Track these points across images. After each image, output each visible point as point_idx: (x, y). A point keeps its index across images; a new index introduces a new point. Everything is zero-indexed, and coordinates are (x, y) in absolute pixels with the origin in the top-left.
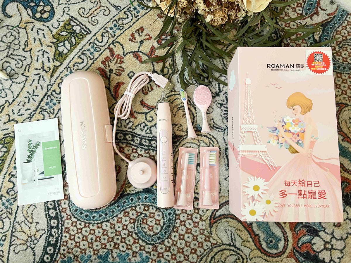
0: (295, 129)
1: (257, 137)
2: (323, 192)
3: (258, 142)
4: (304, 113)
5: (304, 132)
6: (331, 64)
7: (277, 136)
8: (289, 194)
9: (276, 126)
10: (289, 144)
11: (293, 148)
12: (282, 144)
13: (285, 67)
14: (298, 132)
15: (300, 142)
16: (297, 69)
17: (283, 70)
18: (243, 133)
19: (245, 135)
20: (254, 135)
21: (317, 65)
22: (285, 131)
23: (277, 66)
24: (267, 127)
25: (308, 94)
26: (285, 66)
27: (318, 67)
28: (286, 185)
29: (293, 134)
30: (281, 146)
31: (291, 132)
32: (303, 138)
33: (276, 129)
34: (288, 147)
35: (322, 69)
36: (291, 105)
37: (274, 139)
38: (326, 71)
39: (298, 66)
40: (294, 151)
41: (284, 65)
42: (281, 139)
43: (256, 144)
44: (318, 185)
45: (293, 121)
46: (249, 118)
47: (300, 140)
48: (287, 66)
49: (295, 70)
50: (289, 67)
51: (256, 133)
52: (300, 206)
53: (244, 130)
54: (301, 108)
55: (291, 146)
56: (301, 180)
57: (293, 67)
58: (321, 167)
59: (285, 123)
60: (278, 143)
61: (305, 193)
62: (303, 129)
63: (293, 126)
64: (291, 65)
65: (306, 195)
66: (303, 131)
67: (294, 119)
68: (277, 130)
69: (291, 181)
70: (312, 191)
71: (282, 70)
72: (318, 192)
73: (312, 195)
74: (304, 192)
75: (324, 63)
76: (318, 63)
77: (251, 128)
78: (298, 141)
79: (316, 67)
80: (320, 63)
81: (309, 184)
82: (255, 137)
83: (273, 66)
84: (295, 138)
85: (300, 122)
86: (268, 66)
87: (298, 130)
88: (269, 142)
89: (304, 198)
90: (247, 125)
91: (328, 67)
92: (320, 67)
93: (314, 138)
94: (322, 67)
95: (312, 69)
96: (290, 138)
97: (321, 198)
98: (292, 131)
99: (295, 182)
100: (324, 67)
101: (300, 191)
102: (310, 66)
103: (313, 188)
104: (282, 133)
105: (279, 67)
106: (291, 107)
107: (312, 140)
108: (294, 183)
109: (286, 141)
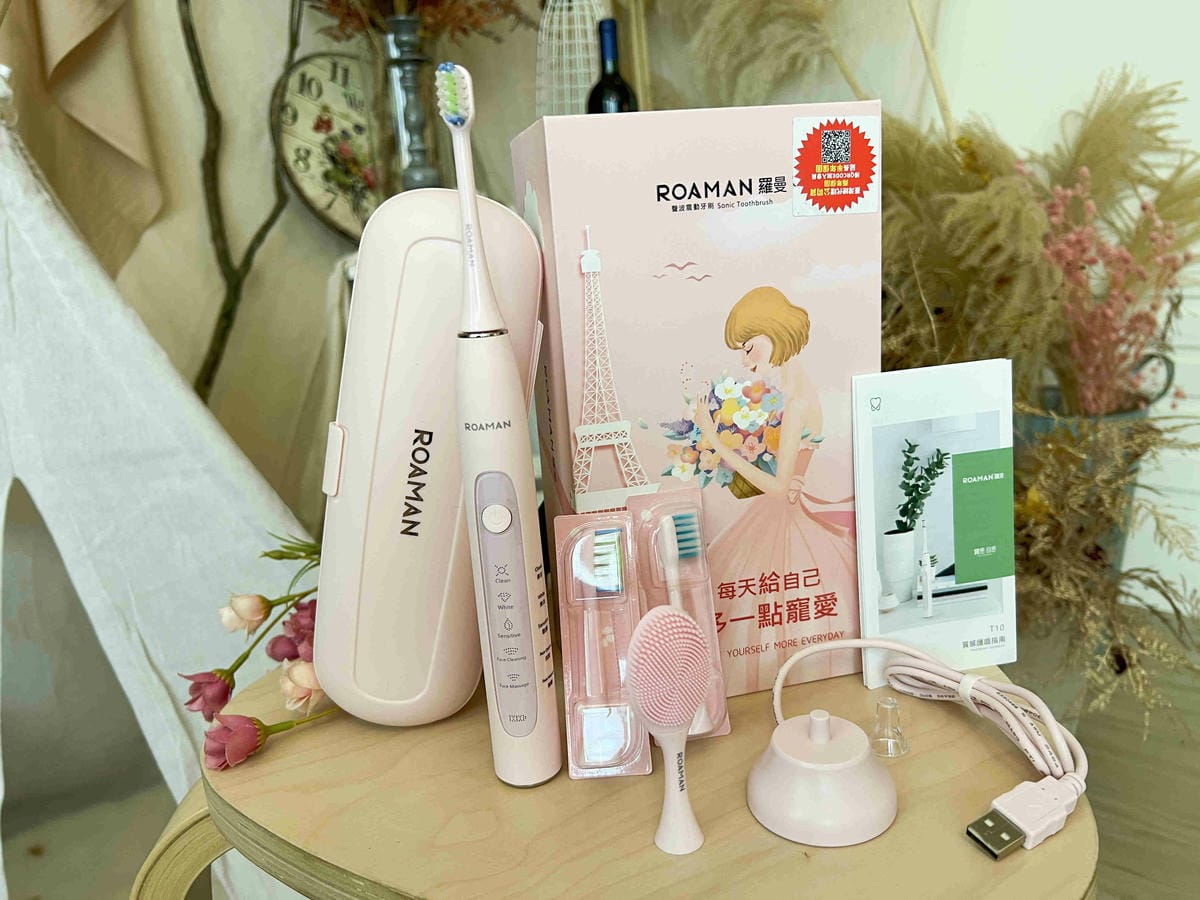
0: (749, 417)
1: (629, 461)
2: (829, 597)
3: (633, 479)
4: (780, 358)
5: (779, 423)
6: (877, 169)
7: (694, 448)
8: (732, 621)
9: (691, 417)
10: (731, 469)
11: (744, 480)
12: (708, 472)
13: (722, 192)
14: (762, 426)
15: (767, 458)
16: (764, 197)
17: (716, 206)
18: (585, 453)
19: (591, 459)
20: (619, 456)
21: (830, 176)
22: (721, 428)
23: (692, 193)
24: (663, 425)
25: (797, 292)
26: (723, 188)
27: (833, 183)
28: (724, 595)
29: (746, 434)
30: (708, 480)
31: (738, 431)
32: (776, 443)
33: (691, 426)
34: (729, 480)
35: (845, 191)
36: (738, 337)
37: (684, 461)
38: (859, 199)
39: (766, 186)
40: (746, 488)
41: (717, 185)
42: (706, 457)
43: (628, 482)
44: (814, 580)
45: (746, 393)
46: (601, 400)
47: (766, 452)
48: (727, 190)
49: (758, 203)
50: (734, 193)
51: (625, 448)
52: (764, 648)
53: (586, 444)
54: (773, 342)
55: (736, 475)
56: (767, 575)
57: (750, 190)
58: (826, 526)
59: (719, 402)
60: (697, 471)
61: (779, 610)
62: (778, 415)
63: (746, 408)
64: (742, 184)
65: (780, 614)
66: (774, 422)
67: (748, 383)
68: (695, 428)
69: (737, 581)
70: (798, 600)
71: (711, 206)
72: (816, 600)
73: (798, 611)
74: (776, 607)
75: (853, 167)
76: (833, 168)
77: (608, 435)
78: (760, 456)
79: (826, 183)
80: (840, 168)
81: (791, 581)
82: (624, 461)
83: (679, 192)
84: (752, 448)
85: (768, 391)
86: (659, 195)
87: (761, 422)
88: (669, 473)
89: (774, 624)
90: (595, 425)
91: (863, 183)
92: (839, 184)
93: (809, 438)
94: (846, 183)
95: (813, 192)
96: (737, 451)
97: (824, 614)
98: (742, 426)
99: (750, 583)
100: (853, 183)
101: (764, 606)
102: (807, 184)
103: (802, 592)
104: (708, 436)
105: (698, 196)
106: (740, 345)
107: (803, 446)
108: (747, 587)
109: (722, 463)
